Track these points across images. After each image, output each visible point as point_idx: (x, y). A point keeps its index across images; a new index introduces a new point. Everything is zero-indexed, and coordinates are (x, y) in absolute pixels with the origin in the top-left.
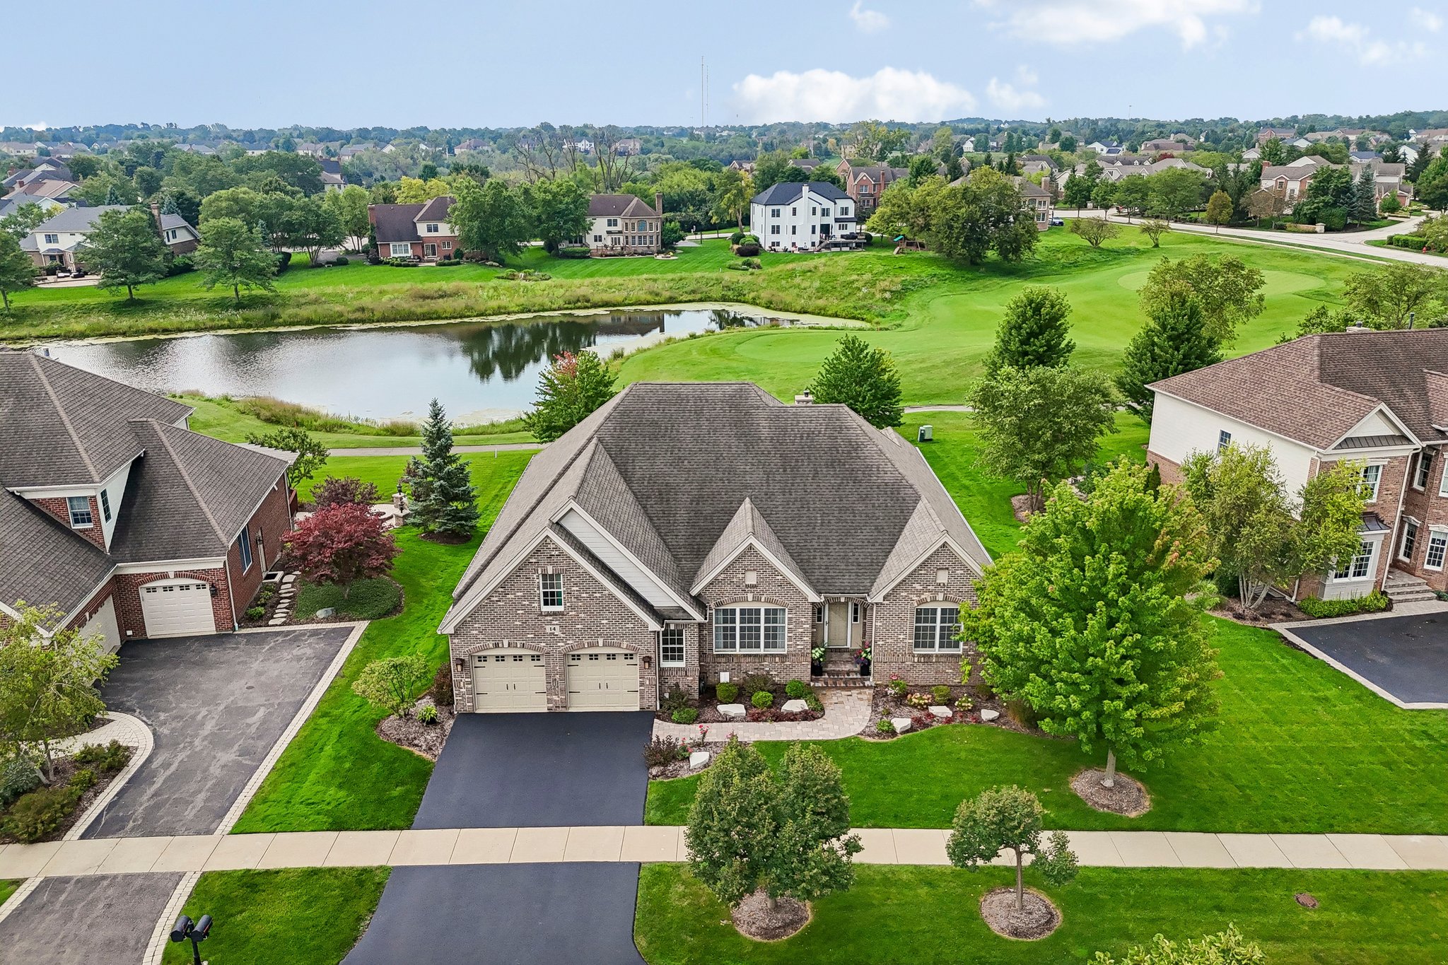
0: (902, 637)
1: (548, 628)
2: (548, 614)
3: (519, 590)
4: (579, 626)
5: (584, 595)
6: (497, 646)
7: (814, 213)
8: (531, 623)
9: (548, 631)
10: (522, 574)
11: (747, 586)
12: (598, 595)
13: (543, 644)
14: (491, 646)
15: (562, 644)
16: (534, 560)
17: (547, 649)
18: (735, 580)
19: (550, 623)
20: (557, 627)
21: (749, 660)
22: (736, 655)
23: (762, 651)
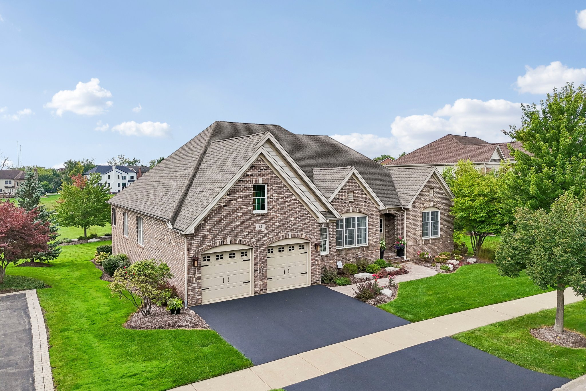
0: (417, 229)
1: (257, 226)
2: (258, 215)
3: (240, 197)
4: (277, 224)
5: (281, 200)
6: (222, 244)
7: (119, 178)
8: (246, 222)
9: (257, 229)
10: (242, 183)
11: (350, 202)
12: (288, 199)
13: (254, 240)
14: (218, 244)
15: (266, 238)
16: (250, 173)
17: (256, 244)
18: (344, 198)
19: (259, 222)
20: (263, 225)
21: (351, 251)
22: (345, 249)
23: (356, 245)
